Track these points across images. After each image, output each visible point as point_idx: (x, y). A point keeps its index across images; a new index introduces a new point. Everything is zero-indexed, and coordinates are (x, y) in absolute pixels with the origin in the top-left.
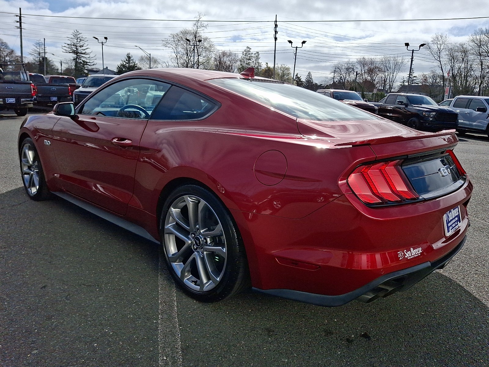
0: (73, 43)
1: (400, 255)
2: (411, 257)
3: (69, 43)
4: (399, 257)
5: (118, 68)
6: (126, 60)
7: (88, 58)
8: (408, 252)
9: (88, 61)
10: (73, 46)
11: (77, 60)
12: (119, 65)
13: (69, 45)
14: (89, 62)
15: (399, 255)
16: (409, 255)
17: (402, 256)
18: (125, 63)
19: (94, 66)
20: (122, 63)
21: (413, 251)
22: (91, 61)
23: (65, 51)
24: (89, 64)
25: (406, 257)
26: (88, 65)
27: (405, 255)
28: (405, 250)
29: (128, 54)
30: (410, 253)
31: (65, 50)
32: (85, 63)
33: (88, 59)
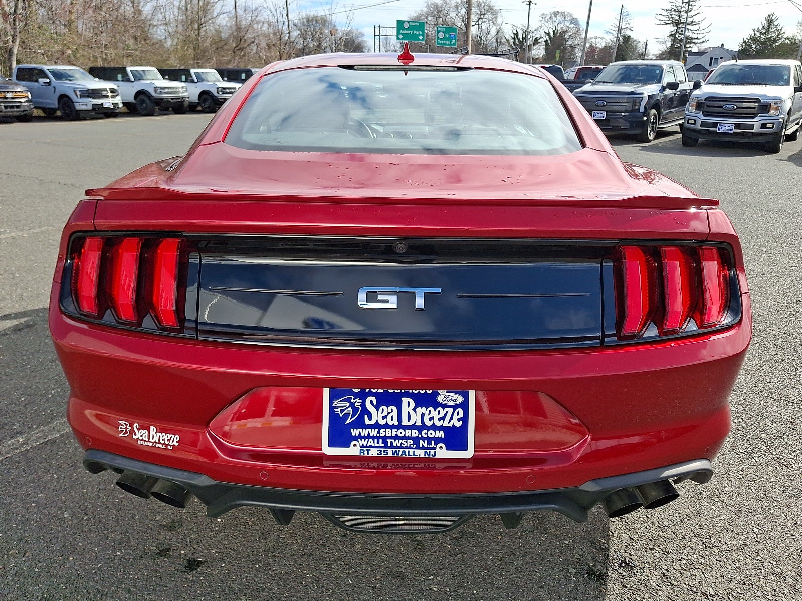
0: (674, 7)
1: (121, 428)
2: (146, 443)
3: (669, 8)
4: (120, 430)
5: (744, 44)
6: (764, 28)
7: (696, 30)
8: (143, 432)
9: (694, 36)
10: (674, 13)
11: (677, 36)
12: (745, 39)
13: (668, 11)
14: (697, 38)
15: (121, 426)
16: (142, 436)
17: (126, 431)
18: (758, 34)
19: (704, 43)
20: (753, 35)
21: (155, 435)
22: (700, 36)
23: (659, 22)
24: (696, 41)
25: (135, 437)
26: (693, 42)
27: (132, 432)
28: (137, 425)
29: (769, 16)
30: (147, 434)
31: (660, 20)
32: (689, 40)
33: (696, 32)
